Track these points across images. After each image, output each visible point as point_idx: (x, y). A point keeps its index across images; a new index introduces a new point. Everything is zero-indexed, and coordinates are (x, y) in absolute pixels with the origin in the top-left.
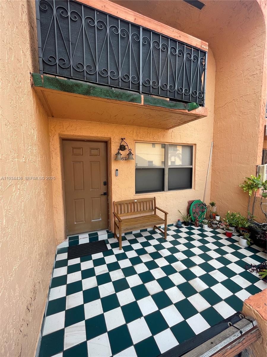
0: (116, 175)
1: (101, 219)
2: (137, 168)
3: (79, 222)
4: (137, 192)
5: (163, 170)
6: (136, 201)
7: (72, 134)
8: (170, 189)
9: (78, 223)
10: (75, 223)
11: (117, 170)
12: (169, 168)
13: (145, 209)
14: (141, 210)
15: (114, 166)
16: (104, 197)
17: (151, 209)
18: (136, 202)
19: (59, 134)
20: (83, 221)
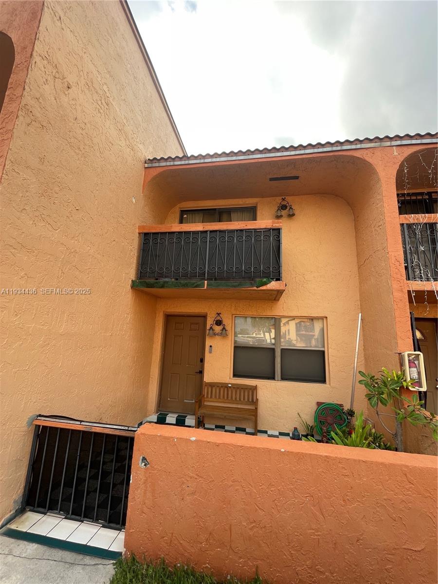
0: (210, 352)
1: (194, 401)
2: (236, 345)
3: (172, 398)
4: (235, 375)
5: (273, 350)
6: (230, 385)
7: (173, 311)
8: (284, 378)
9: (171, 400)
10: (169, 399)
11: (211, 346)
12: (282, 350)
13: (242, 399)
14: (236, 399)
15: (208, 342)
16: (198, 375)
17: (250, 400)
18: (230, 387)
19: (164, 312)
20: (176, 399)
